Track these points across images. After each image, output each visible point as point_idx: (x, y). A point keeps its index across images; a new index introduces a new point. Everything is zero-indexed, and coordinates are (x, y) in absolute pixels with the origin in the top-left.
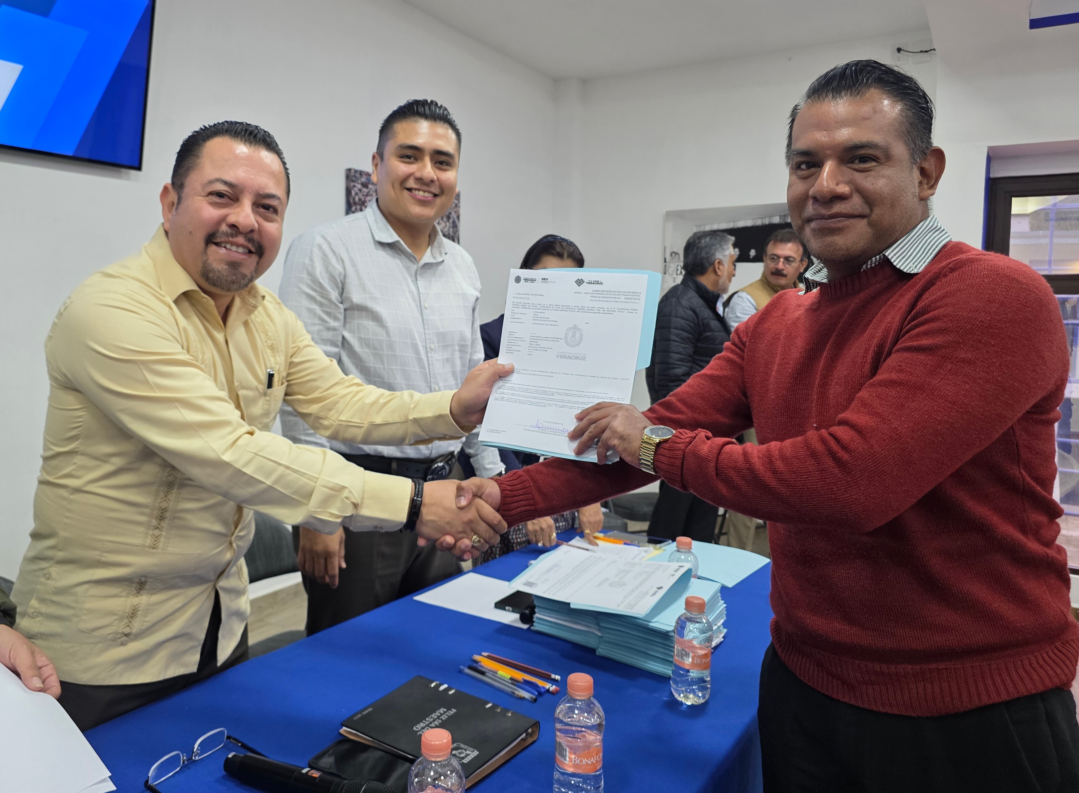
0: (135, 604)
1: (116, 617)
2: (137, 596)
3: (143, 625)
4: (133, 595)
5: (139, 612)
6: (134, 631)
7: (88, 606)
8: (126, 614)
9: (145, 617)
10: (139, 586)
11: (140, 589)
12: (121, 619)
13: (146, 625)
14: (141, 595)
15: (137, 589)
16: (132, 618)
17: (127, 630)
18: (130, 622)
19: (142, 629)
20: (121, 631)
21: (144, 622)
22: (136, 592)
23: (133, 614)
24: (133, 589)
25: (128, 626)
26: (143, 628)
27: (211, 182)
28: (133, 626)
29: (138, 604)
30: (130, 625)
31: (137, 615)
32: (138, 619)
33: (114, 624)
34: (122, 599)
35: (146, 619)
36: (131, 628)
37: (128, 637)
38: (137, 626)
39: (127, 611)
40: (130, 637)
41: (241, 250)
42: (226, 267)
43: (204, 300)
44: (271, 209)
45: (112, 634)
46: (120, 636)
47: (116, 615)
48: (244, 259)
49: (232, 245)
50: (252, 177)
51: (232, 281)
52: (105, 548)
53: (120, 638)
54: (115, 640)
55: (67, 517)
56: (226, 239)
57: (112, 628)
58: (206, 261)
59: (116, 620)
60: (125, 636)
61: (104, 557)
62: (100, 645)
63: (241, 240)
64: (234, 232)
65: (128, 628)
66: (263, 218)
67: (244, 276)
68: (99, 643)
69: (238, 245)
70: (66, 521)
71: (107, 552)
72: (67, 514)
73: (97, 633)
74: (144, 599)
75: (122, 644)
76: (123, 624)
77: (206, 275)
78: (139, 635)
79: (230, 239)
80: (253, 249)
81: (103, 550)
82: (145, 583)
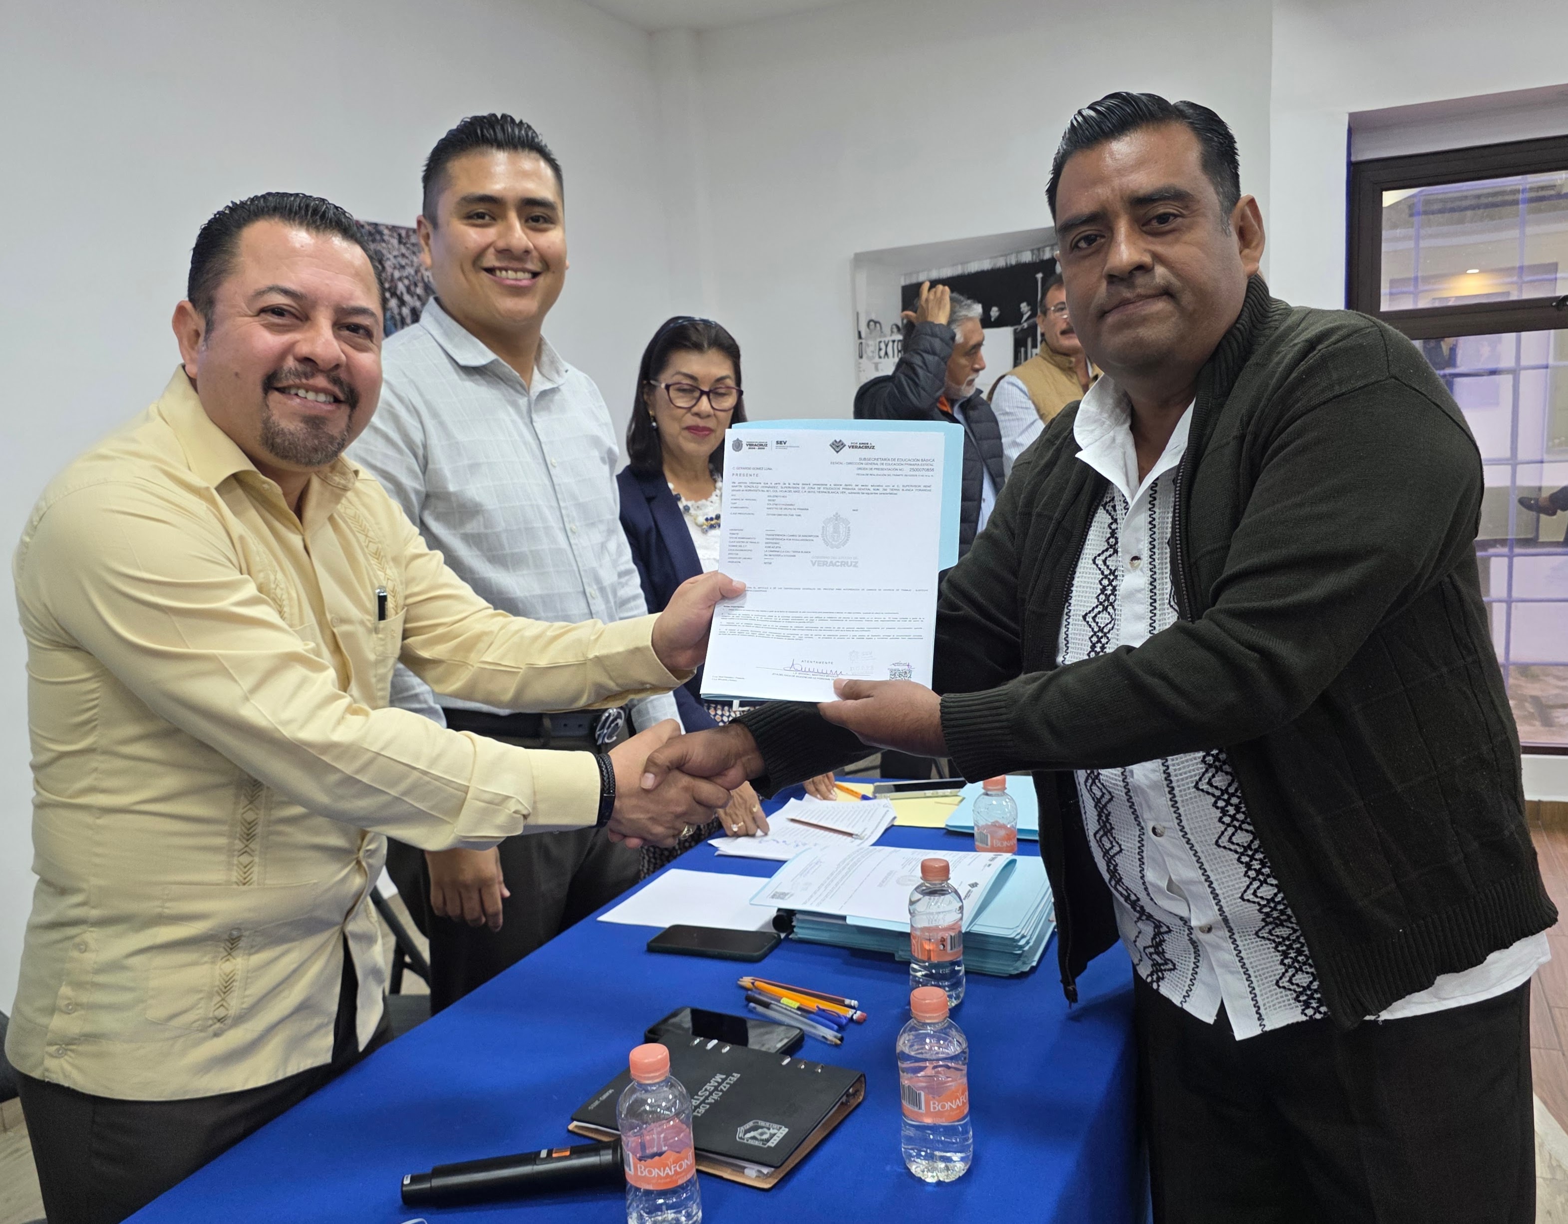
0: (228, 971)
1: (201, 995)
2: (228, 959)
3: (243, 1002)
4: (222, 958)
5: (235, 984)
6: (232, 1011)
7: (153, 983)
8: (216, 989)
9: (245, 989)
10: (229, 944)
11: (231, 947)
12: (210, 996)
13: (249, 1001)
14: (234, 957)
15: (227, 948)
16: (224, 993)
17: (221, 1012)
18: (223, 999)
19: (243, 1009)
20: (211, 1015)
21: (244, 997)
22: (226, 952)
24: (222, 949)
25: (221, 1005)
26: (244, 1006)
27: (261, 293)
28: (229, 1003)
29: (232, 971)
30: (225, 1003)
31: (234, 987)
32: (235, 994)
33: (199, 1005)
34: (207, 967)
35: (248, 993)
36: (227, 1010)
37: (223, 1023)
38: (235, 1004)
39: (217, 983)
40: (226, 1022)
41: (322, 398)
42: (302, 425)
43: (266, 486)
44: (361, 331)
45: (198, 1020)
46: (210, 1022)
47: (201, 991)
48: (329, 411)
49: (307, 391)
50: (328, 282)
51: (314, 448)
52: (167, 895)
53: (211, 1026)
54: (203, 1029)
55: (97, 855)
56: (297, 381)
57: (200, 1011)
58: (269, 418)
59: (202, 999)
60: (219, 1020)
61: (167, 908)
62: (182, 1040)
63: (321, 381)
64: (308, 369)
65: (221, 1008)
66: (351, 346)
67: (332, 439)
68: (179, 1037)
69: (317, 390)
70: (97, 860)
71: (171, 900)
72: (99, 850)
73: (175, 1022)
74: (240, 963)
75: (216, 1035)
76: (213, 1003)
77: (270, 442)
78: (241, 1019)
79: (304, 381)
80: (341, 396)
81: (165, 897)
82: (239, 938)
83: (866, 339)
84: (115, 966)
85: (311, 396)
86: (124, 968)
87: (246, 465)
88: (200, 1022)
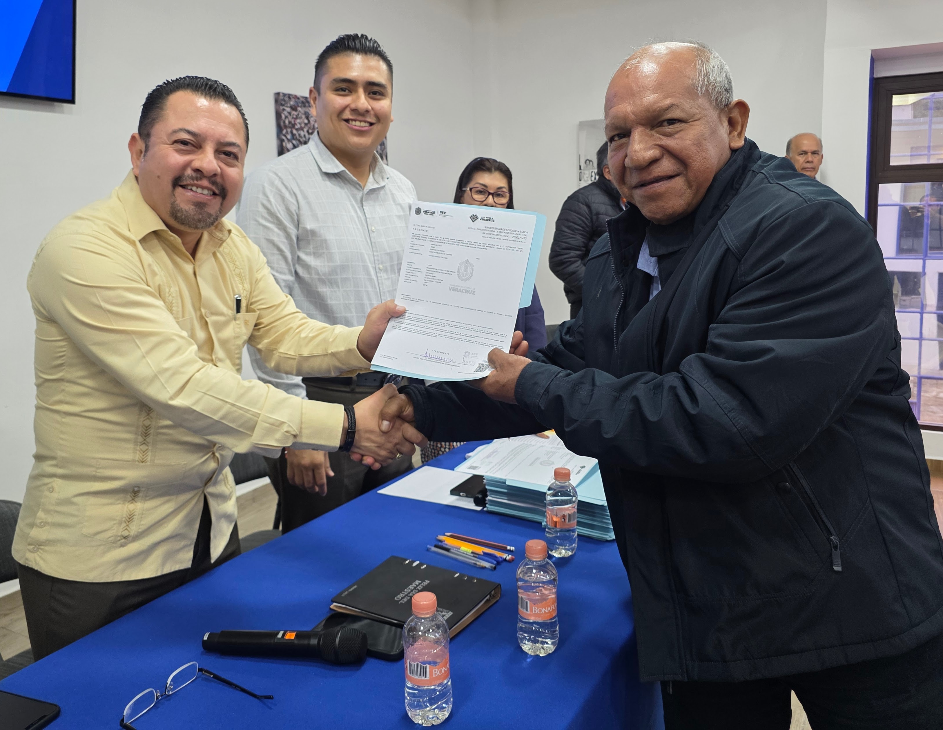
0: (131, 509)
1: (115, 522)
2: (132, 503)
3: (139, 529)
4: (129, 502)
5: (135, 517)
6: (132, 533)
7: (88, 514)
8: (124, 519)
9: (141, 521)
10: (133, 494)
11: (134, 496)
12: (120, 523)
13: (143, 528)
14: (136, 502)
15: (133, 497)
16: (129, 522)
17: (126, 533)
18: (127, 525)
19: (138, 532)
20: (120, 534)
21: (140, 525)
22: (131, 499)
23: (130, 519)
24: (129, 497)
25: (126, 529)
26: (140, 530)
27: (175, 132)
28: (130, 529)
29: (133, 510)
30: (128, 528)
31: (134, 519)
32: (135, 523)
33: (113, 528)
34: (120, 506)
35: (142, 523)
36: (129, 531)
37: (126, 539)
38: (134, 529)
39: (125, 516)
40: (128, 539)
41: (206, 192)
42: (193, 207)
43: (172, 238)
44: (232, 156)
45: (112, 536)
46: (119, 538)
47: (115, 520)
48: (209, 200)
49: (197, 188)
50: (213, 127)
51: (198, 220)
52: (99, 465)
53: (119, 540)
54: (115, 542)
55: (62, 439)
56: (192, 182)
57: (112, 532)
58: (175, 202)
59: (115, 524)
60: (124, 538)
61: (98, 472)
62: (102, 547)
63: (205, 183)
64: (199, 176)
65: (126, 531)
66: (225, 163)
67: (210, 215)
68: (100, 545)
69: (203, 188)
70: (61, 442)
71: (101, 468)
72: (62, 436)
73: (98, 537)
74: (138, 506)
75: (122, 546)
76: (122, 527)
77: (174, 215)
78: (137, 537)
79: (195, 182)
80: (217, 192)
81: (98, 466)
82: (138, 491)
83: (584, 170)
84: (67, 502)
85: (199, 190)
86: (73, 503)
87: (161, 226)
88: (113, 538)
